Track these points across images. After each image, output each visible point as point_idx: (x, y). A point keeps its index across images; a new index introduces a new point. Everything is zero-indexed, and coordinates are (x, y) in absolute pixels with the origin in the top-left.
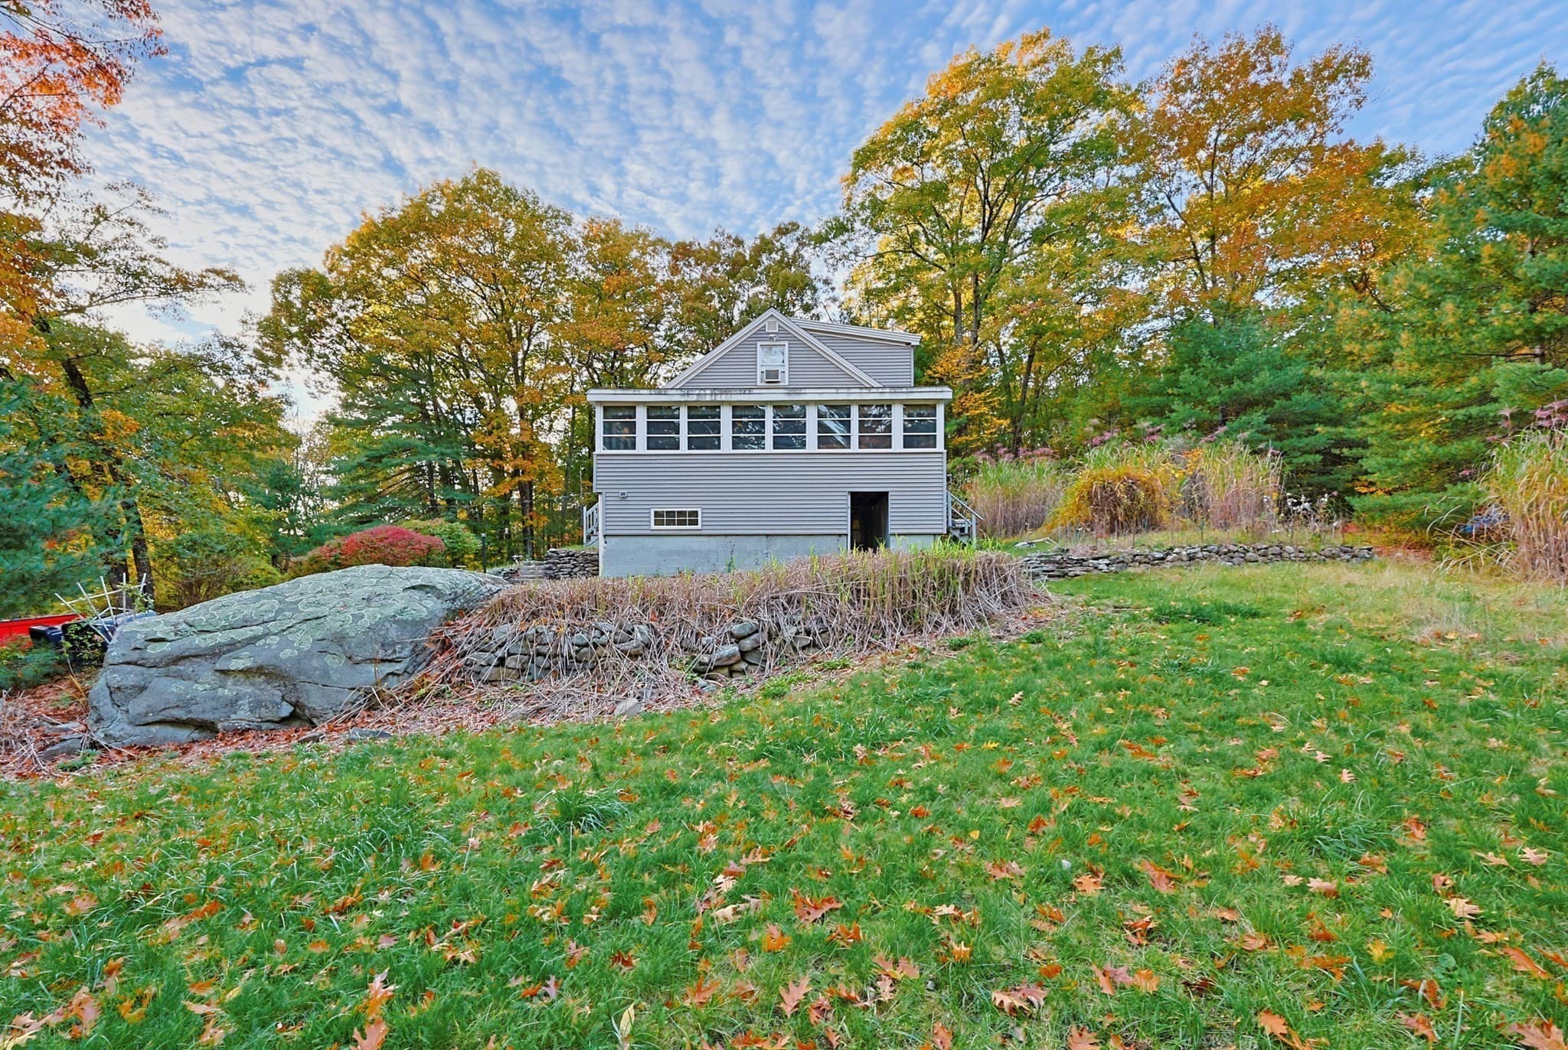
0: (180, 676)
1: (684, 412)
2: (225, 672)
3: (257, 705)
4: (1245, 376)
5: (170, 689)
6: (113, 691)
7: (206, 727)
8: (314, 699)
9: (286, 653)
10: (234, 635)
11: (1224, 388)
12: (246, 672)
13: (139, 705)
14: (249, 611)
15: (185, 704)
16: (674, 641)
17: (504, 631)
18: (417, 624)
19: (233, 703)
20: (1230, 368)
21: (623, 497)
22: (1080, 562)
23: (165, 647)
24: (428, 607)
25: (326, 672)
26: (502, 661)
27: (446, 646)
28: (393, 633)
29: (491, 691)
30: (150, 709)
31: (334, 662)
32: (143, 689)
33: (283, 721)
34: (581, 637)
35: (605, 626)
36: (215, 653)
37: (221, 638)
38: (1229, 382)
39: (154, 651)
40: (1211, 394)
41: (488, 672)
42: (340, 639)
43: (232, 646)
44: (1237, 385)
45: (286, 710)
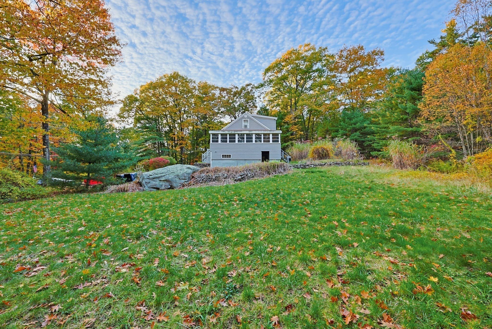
0: (154, 181)
1: (228, 135)
2: (160, 180)
3: (165, 186)
4: (355, 124)
5: (153, 183)
6: (146, 183)
7: (158, 189)
8: (174, 185)
9: (170, 178)
10: (161, 175)
11: (351, 126)
12: (164, 180)
13: (149, 185)
14: (163, 171)
15: (155, 185)
16: (231, 176)
17: (203, 175)
18: (189, 174)
19: (162, 185)
20: (352, 122)
21: (216, 152)
22: (308, 165)
23: (152, 176)
24: (190, 171)
25: (176, 181)
26: (203, 180)
27: (193, 177)
28: (186, 175)
29: (202, 184)
30: (151, 186)
31: (177, 179)
32: (149, 183)
33: (169, 189)
34: (216, 175)
35: (220, 174)
36: (159, 178)
37: (160, 175)
38: (352, 125)
39: (151, 177)
40: (348, 127)
41: (201, 181)
42: (178, 176)
43: (161, 176)
44: (353, 126)
45: (169, 187)
